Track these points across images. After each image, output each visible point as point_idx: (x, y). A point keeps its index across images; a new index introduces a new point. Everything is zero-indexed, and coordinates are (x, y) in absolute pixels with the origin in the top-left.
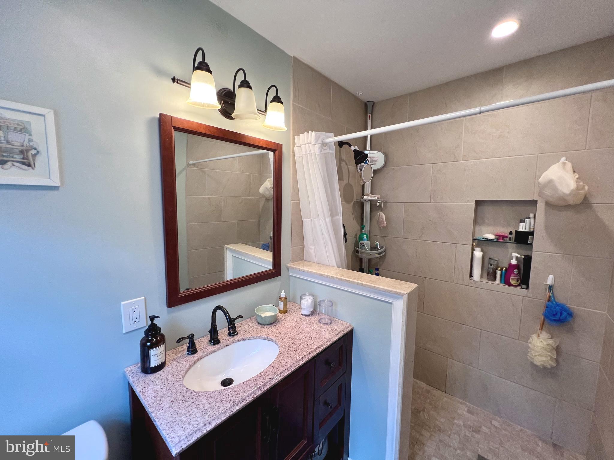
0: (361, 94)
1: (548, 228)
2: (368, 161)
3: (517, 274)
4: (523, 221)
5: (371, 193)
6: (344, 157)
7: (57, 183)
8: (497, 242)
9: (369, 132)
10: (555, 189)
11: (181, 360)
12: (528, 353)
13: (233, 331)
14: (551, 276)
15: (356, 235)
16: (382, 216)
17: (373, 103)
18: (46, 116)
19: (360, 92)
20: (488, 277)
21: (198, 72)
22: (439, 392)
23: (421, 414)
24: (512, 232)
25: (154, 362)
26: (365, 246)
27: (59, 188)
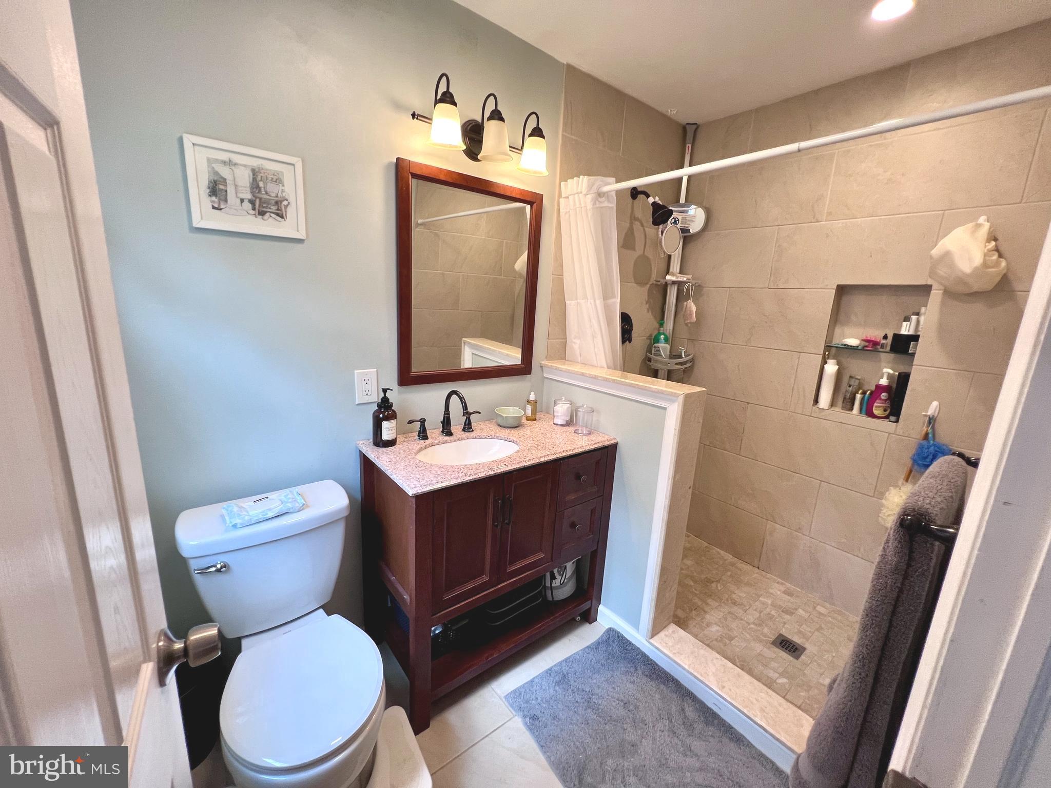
0: (675, 112)
1: (942, 329)
2: (678, 222)
3: (886, 400)
4: (907, 319)
5: (681, 272)
6: (639, 214)
7: (301, 235)
8: (862, 351)
9: (685, 172)
10: (952, 266)
11: (411, 442)
12: (880, 513)
13: (468, 427)
14: (935, 404)
15: (651, 335)
16: (690, 307)
17: (697, 127)
18: (295, 166)
19: (672, 109)
20: (844, 405)
21: (441, 106)
22: (749, 567)
23: (714, 585)
24: (888, 335)
25: (386, 436)
26: (660, 351)
27: (304, 242)
